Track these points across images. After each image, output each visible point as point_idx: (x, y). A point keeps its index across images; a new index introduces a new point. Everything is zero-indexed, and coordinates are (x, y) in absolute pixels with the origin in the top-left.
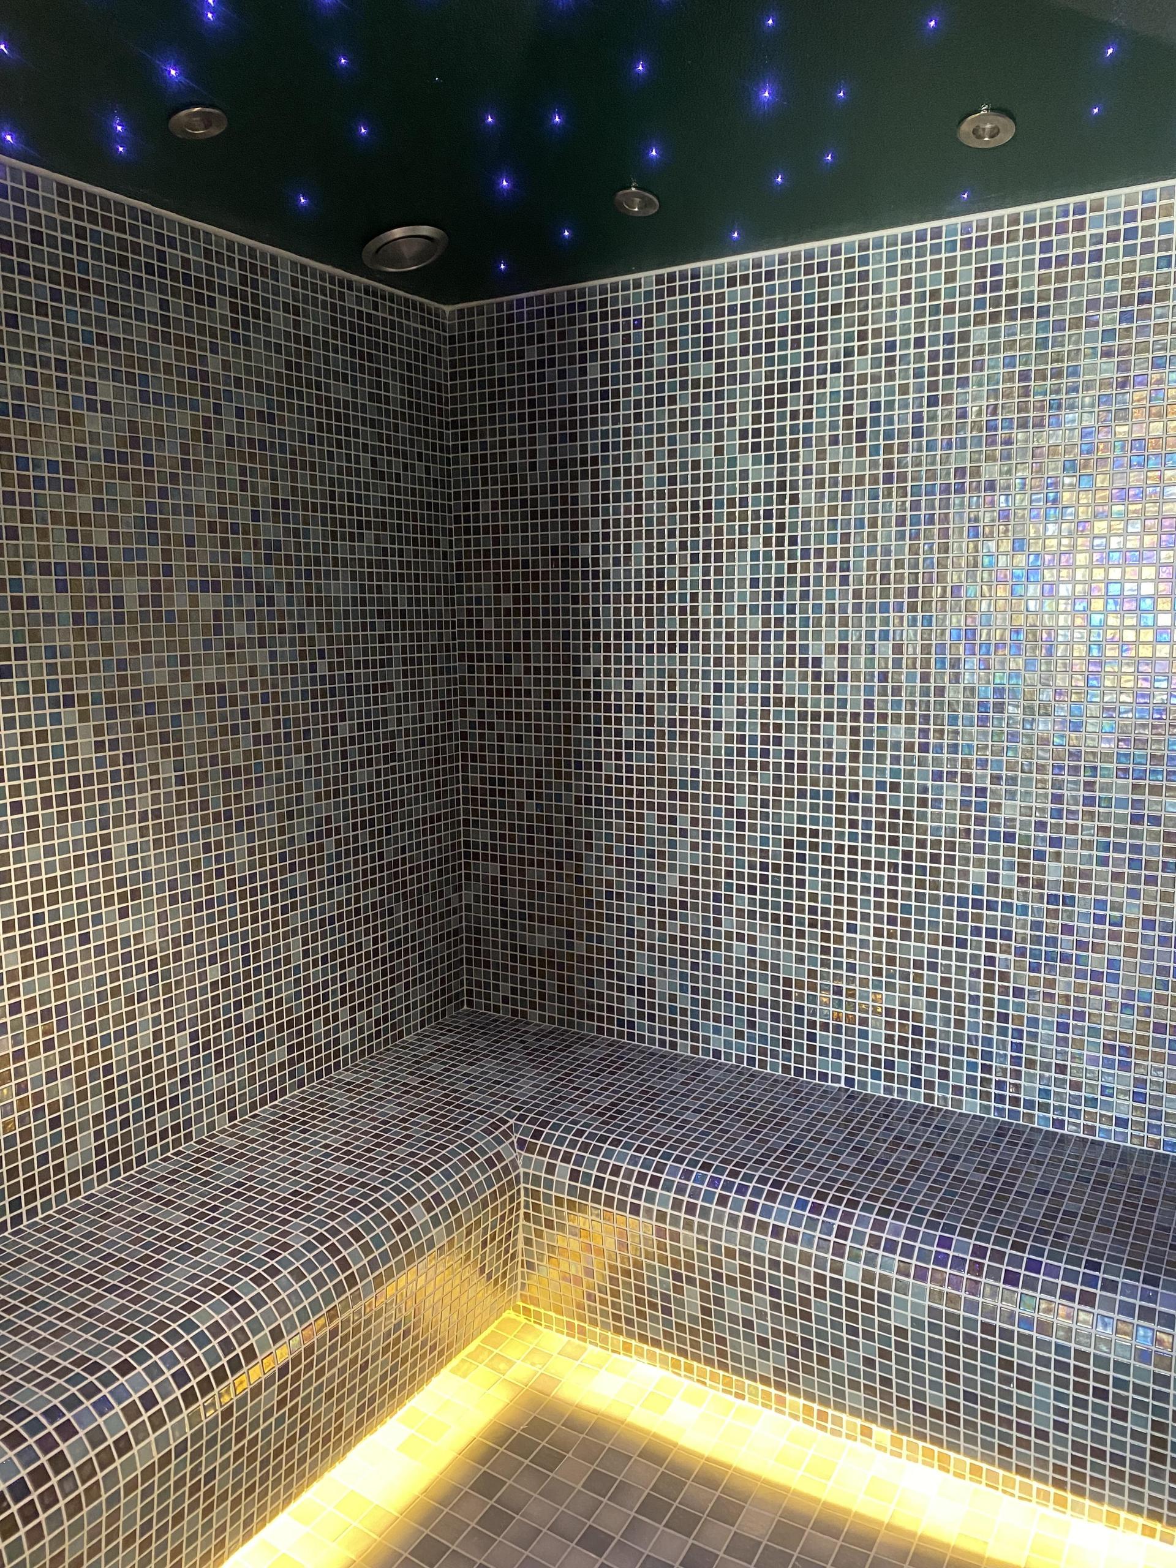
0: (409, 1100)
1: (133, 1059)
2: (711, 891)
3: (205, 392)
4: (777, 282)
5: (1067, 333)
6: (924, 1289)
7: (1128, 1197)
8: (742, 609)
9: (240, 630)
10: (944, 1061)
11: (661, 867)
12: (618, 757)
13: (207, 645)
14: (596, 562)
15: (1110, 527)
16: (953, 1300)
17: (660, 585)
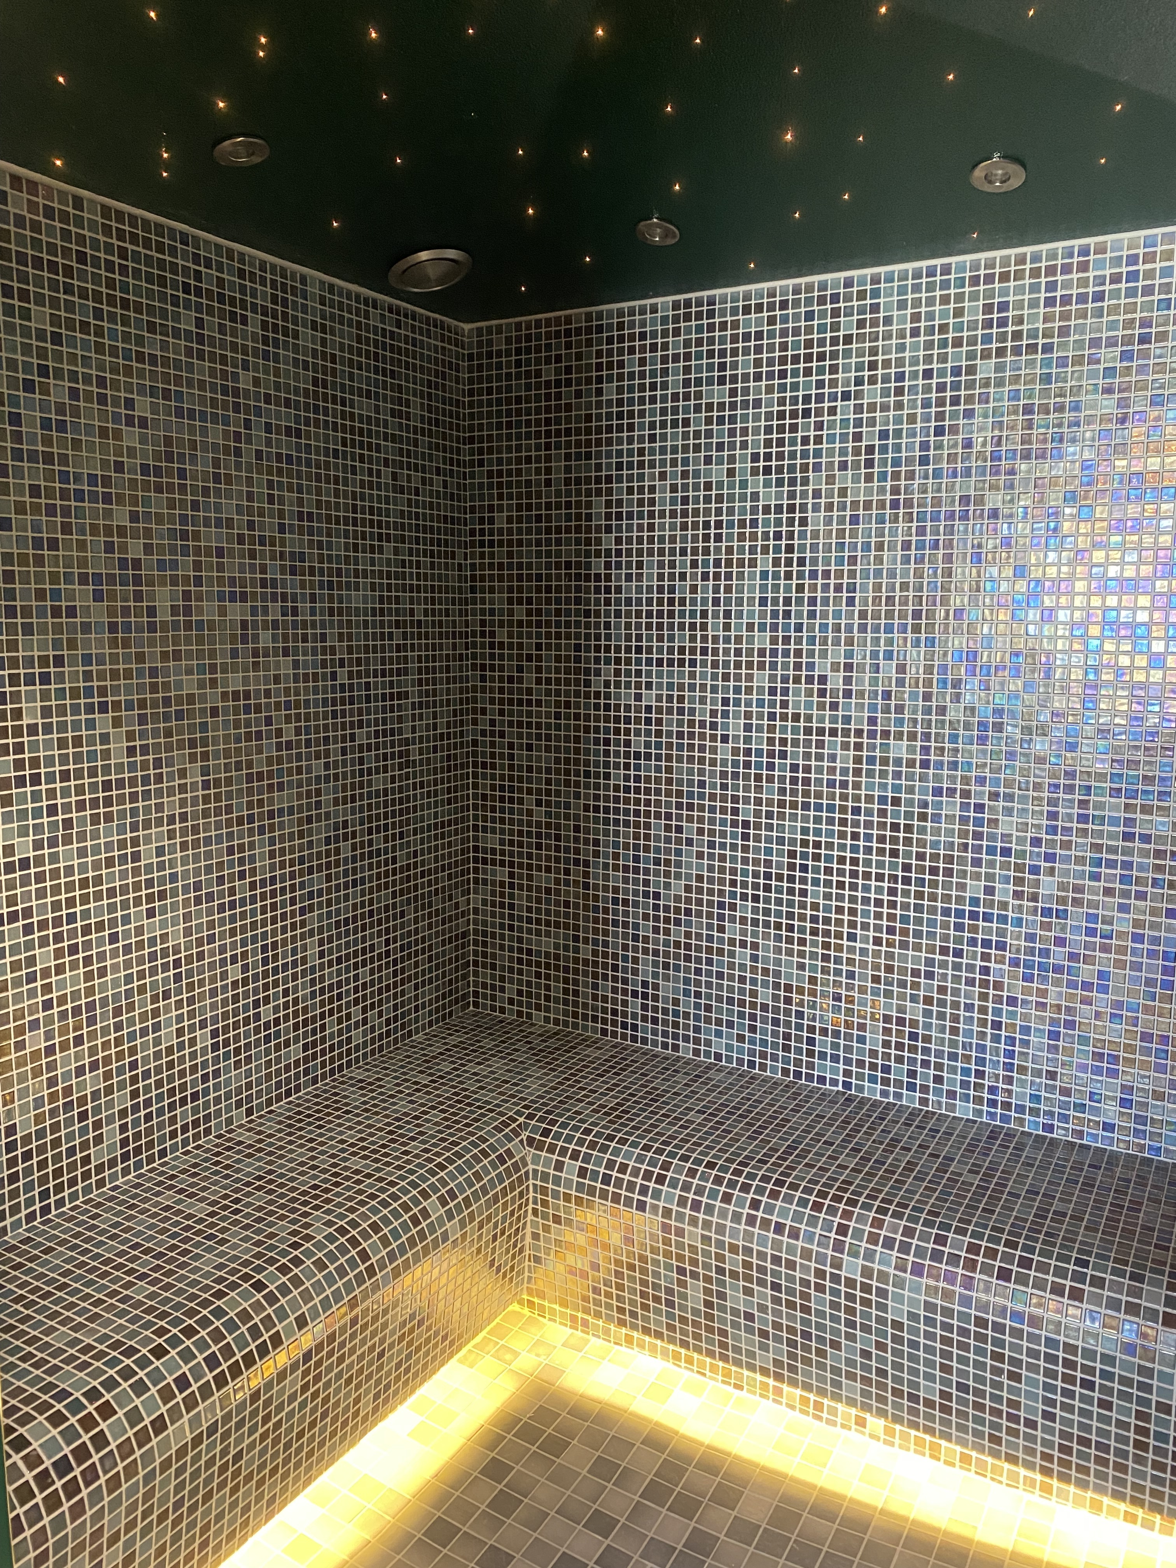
0: (420, 1098)
1: (158, 1055)
2: (716, 899)
3: (237, 408)
4: (790, 311)
5: (1070, 369)
6: (920, 1284)
7: (1114, 1198)
8: (750, 627)
9: (265, 639)
10: (939, 1067)
11: (667, 874)
12: (627, 766)
13: (234, 653)
14: (608, 578)
15: (1107, 556)
16: (948, 1295)
17: (671, 602)
